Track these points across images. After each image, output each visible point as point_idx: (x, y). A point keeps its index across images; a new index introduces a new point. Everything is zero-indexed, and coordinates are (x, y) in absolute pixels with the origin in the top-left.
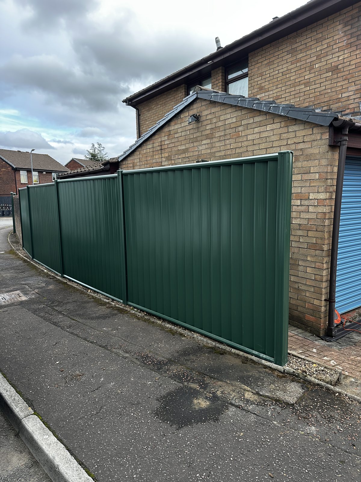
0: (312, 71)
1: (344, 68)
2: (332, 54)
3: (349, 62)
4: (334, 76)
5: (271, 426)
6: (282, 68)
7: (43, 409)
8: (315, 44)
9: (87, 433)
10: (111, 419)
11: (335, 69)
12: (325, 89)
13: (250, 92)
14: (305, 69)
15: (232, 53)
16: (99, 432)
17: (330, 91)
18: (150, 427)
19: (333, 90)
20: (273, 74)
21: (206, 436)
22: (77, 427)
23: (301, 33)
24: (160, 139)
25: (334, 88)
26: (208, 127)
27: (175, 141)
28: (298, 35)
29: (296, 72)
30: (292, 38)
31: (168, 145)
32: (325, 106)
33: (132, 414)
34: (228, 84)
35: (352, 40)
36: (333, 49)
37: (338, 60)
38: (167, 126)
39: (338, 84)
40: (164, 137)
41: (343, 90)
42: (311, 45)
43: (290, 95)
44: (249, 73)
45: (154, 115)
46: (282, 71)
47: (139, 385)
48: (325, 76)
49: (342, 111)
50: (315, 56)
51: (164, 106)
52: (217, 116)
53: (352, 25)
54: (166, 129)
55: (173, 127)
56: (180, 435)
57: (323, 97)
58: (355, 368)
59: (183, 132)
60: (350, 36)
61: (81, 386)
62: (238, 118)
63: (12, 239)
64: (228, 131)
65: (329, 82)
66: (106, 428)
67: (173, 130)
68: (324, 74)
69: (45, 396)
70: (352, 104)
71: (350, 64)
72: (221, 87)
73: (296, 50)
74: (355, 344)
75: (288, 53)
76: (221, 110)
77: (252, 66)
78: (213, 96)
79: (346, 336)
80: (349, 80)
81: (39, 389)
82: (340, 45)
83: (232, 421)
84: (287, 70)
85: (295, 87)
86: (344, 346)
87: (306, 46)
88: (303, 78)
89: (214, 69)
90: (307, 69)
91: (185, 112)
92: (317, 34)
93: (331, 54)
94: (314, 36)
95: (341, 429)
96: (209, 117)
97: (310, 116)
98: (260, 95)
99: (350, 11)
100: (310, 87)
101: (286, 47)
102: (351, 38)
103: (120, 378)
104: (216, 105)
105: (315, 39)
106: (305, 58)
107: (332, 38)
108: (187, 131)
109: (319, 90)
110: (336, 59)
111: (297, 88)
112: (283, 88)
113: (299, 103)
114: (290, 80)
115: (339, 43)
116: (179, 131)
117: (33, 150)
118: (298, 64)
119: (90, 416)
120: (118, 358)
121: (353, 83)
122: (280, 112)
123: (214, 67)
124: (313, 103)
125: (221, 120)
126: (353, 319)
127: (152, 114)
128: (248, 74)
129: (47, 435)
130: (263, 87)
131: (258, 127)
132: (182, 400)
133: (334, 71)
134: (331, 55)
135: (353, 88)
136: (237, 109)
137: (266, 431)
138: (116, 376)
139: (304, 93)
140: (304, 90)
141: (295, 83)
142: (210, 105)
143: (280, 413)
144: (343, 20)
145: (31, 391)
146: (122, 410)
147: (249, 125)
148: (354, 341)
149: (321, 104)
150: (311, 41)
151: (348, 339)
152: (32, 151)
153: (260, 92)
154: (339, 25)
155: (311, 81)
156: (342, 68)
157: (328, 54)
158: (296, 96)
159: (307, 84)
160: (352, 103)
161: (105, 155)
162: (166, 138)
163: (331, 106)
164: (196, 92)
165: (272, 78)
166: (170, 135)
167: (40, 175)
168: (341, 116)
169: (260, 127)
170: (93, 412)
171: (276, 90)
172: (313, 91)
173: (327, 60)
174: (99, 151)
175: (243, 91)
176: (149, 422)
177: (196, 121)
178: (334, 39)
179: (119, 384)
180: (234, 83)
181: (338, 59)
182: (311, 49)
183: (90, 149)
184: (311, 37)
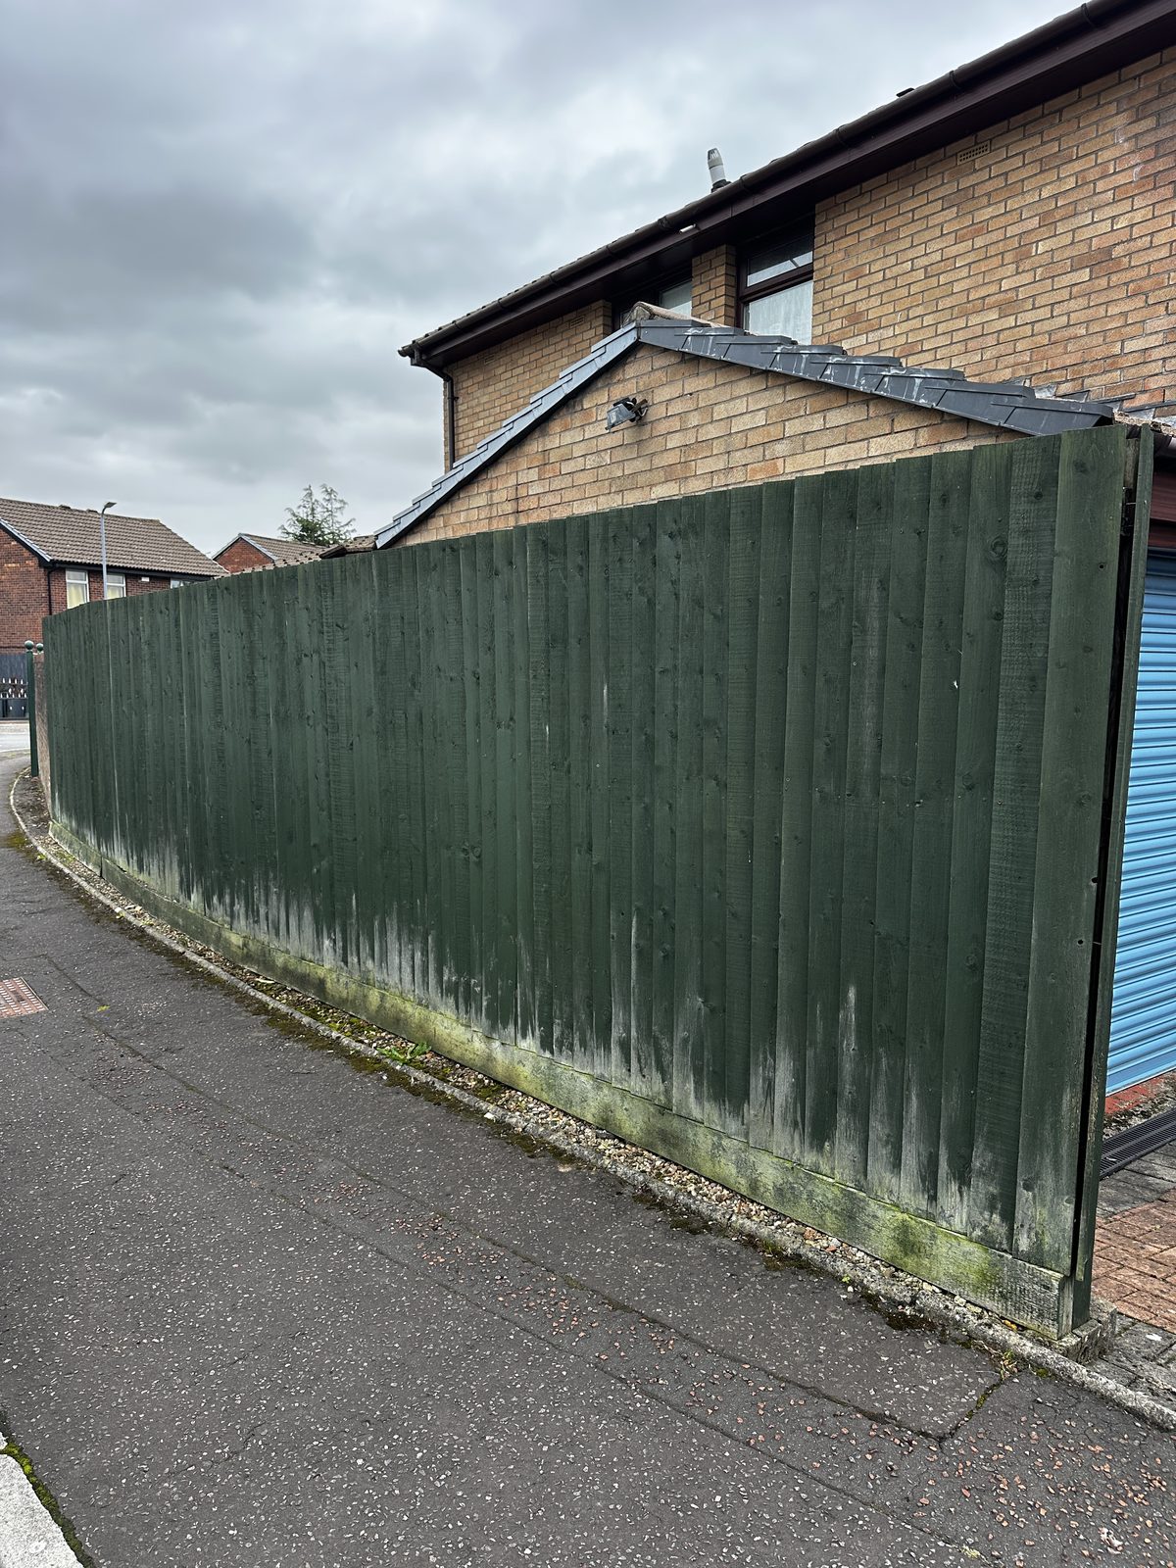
0: (1026, 265)
1: (1130, 258)
2: (1093, 210)
3: (1149, 238)
4: (1097, 282)
5: (861, 1522)
6: (926, 254)
7: (42, 1432)
8: (1035, 175)
9: (189, 1537)
10: (282, 1478)
11: (1101, 261)
12: (1068, 325)
13: (819, 331)
14: (1000, 257)
15: (760, 200)
16: (231, 1532)
17: (1084, 332)
18: (421, 1515)
19: (1095, 328)
20: (896, 270)
21: (623, 1558)
22: (154, 1508)
23: (991, 140)
24: (514, 476)
25: (1099, 322)
26: (674, 441)
27: (563, 486)
28: (981, 145)
29: (973, 266)
30: (959, 155)
31: (539, 499)
32: (1067, 381)
33: (360, 1462)
34: (747, 304)
35: (1160, 165)
36: (1095, 194)
37: (1113, 230)
38: (536, 435)
39: (1109, 309)
40: (526, 471)
41: (1128, 329)
42: (1023, 180)
43: (951, 344)
44: (815, 268)
45: (503, 400)
46: (924, 261)
47: (397, 1345)
48: (1066, 280)
49: (1122, 400)
50: (1035, 216)
51: (536, 371)
52: (702, 404)
53: (1158, 114)
54: (534, 447)
55: (558, 438)
56: (528, 1551)
57: (1060, 350)
58: (1162, 1291)
59: (589, 457)
60: (1151, 153)
61: (189, 1346)
62: (773, 412)
63: (21, 795)
64: (738, 458)
65: (1082, 302)
66: (257, 1518)
67: (558, 450)
68: (1065, 274)
69: (54, 1382)
70: (1157, 375)
71: (1151, 242)
72: (722, 312)
73: (973, 195)
74: (1163, 1197)
75: (947, 203)
76: (715, 387)
77: (825, 244)
78: (689, 338)
79: (1129, 1167)
80: (1147, 297)
81: (37, 1350)
82: (1121, 179)
83: (718, 1498)
84: (942, 261)
85: (967, 315)
86: (1125, 1203)
87: (1006, 181)
88: (994, 288)
89: (703, 253)
90: (1008, 258)
91: (597, 389)
92: (1043, 143)
93: (1088, 211)
94: (1033, 148)
95: (1117, 1543)
96: (676, 408)
97: (1017, 410)
98: (852, 340)
99: (1152, 70)
100: (1016, 318)
101: (939, 183)
102: (1156, 158)
103: (331, 1315)
104: (701, 367)
105: (1036, 161)
106: (1003, 221)
107: (1093, 156)
108: (603, 454)
109: (1047, 326)
110: (1106, 227)
111: (974, 320)
112: (928, 320)
113: (981, 368)
114: (953, 293)
115: (1115, 173)
116: (578, 451)
117: (110, 505)
118: (979, 242)
119: (208, 1464)
120: (330, 1238)
121: (1162, 308)
122: (915, 394)
123: (702, 244)
124: (1027, 370)
125: (716, 417)
126: (1155, 1106)
127: (497, 395)
128: (812, 271)
129: (42, 1537)
130: (861, 313)
131: (839, 444)
132: (543, 1411)
133: (1097, 267)
134: (1090, 213)
135: (1159, 322)
136: (769, 384)
137: (842, 1544)
138: (317, 1308)
139: (998, 337)
140: (998, 325)
141: (969, 302)
142: (679, 367)
143: (892, 1469)
144: (1130, 97)
145: (7, 1361)
146: (325, 1447)
147: (808, 438)
148: (1157, 1186)
149: (1054, 373)
150: (1024, 165)
151: (1138, 1176)
152: (106, 507)
153: (850, 331)
154: (1117, 114)
155: (1020, 297)
156: (1125, 256)
157: (1079, 208)
158: (971, 345)
159: (1007, 307)
160: (1157, 371)
161: (347, 525)
162: (534, 474)
163: (1087, 381)
164: (634, 325)
165: (891, 284)
166: (547, 466)
167: (129, 585)
168: (1121, 415)
169: (848, 445)
170: (220, 1451)
171: (905, 326)
172: (1028, 330)
173: (1074, 230)
174: (326, 514)
175: (796, 326)
176: (417, 1493)
177: (632, 420)
178: (1099, 161)
179: (324, 1340)
180: (767, 301)
181: (1112, 226)
182: (1023, 193)
183: (299, 507)
184: (1023, 153)
